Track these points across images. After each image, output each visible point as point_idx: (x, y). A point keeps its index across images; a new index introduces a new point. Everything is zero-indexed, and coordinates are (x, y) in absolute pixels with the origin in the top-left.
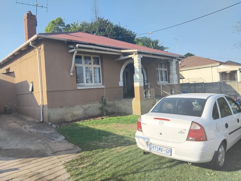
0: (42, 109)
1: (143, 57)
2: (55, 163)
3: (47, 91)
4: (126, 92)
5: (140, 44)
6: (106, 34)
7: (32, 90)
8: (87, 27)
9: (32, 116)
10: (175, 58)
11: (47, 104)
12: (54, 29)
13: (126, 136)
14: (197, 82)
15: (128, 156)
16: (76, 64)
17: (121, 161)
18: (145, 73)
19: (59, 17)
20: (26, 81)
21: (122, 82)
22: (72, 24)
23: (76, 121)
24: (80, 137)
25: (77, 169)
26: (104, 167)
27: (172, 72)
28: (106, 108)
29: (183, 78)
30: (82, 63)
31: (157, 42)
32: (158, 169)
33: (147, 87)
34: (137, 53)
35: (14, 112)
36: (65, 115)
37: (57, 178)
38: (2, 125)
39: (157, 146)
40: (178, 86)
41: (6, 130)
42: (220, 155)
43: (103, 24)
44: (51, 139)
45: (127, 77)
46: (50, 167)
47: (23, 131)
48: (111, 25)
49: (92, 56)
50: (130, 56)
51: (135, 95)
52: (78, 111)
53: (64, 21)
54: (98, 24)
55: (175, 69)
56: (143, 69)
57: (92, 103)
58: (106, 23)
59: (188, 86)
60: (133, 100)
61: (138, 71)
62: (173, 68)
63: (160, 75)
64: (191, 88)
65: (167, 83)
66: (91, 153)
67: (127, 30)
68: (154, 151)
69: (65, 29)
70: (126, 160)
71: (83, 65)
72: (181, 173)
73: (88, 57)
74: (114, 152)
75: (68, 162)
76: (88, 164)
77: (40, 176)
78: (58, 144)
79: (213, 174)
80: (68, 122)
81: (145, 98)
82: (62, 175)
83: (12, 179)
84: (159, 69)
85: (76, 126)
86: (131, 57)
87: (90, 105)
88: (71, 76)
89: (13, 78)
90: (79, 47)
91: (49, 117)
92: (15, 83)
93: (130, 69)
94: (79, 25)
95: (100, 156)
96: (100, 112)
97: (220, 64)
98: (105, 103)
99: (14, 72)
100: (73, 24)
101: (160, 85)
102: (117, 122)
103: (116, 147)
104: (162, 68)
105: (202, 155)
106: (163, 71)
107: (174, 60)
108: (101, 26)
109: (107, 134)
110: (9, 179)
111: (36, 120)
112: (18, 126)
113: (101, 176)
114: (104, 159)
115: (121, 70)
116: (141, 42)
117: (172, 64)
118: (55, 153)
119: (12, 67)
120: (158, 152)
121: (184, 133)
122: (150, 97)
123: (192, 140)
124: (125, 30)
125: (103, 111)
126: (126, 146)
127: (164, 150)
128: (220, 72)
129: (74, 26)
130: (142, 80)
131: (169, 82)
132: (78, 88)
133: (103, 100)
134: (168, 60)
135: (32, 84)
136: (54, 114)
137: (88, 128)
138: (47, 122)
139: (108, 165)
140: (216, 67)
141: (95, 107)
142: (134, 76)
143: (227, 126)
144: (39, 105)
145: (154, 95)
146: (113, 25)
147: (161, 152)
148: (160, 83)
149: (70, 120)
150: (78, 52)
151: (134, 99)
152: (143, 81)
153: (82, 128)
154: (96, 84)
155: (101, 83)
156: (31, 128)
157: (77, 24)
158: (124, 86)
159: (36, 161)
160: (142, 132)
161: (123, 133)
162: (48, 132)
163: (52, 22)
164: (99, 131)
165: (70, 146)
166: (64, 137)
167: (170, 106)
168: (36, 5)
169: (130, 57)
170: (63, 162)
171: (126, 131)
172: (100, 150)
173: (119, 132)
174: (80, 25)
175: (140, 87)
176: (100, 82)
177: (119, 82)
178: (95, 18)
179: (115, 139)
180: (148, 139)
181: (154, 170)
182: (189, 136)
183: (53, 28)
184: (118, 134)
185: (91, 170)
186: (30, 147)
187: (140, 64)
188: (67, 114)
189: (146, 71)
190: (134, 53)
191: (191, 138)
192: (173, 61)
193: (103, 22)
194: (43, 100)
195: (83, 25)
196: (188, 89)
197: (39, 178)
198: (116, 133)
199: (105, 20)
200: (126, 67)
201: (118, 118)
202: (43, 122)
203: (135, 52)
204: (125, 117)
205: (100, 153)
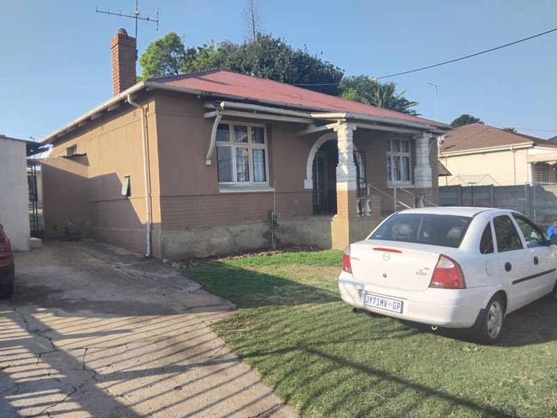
0: (149, 231)
1: (357, 128)
2: (194, 324)
3: (161, 197)
4: (319, 203)
5: (352, 93)
6: (275, 71)
7: (129, 193)
8: (235, 56)
9: (126, 247)
10: (428, 131)
11: (160, 221)
12: (161, 59)
13: (319, 287)
14: (478, 185)
15: (324, 318)
16: (217, 142)
17: (312, 324)
18: (361, 162)
19: (172, 32)
20: (114, 175)
21: (312, 180)
22: (199, 48)
23: (216, 257)
24: (231, 285)
25: (234, 333)
26: (281, 333)
27: (421, 160)
28: (277, 234)
29: (449, 174)
30: (229, 141)
31: (390, 89)
32: (379, 339)
33: (365, 192)
34: (345, 120)
35: (86, 238)
36: (195, 245)
37: (203, 345)
38: (69, 260)
39: (377, 298)
40: (431, 192)
41: (81, 270)
42: (492, 318)
43: (270, 49)
44: (176, 288)
45: (321, 169)
46: (187, 329)
47: (116, 272)
48: (286, 53)
49: (249, 125)
50: (329, 126)
51: (338, 210)
52: (220, 238)
53: (182, 41)
54: (258, 49)
55: (428, 155)
56: (357, 154)
57: (248, 224)
58: (277, 46)
59: (457, 192)
60: (333, 219)
61: (347, 157)
62: (422, 154)
63: (393, 166)
64: (463, 198)
65: (408, 184)
66: (256, 312)
67: (323, 63)
68: (373, 307)
69: (185, 59)
70: (320, 323)
71: (233, 145)
72: (419, 346)
73: (242, 127)
74: (298, 311)
75: (217, 323)
76: (253, 327)
77: (172, 341)
78: (191, 296)
79: (476, 349)
80: (200, 259)
81: (359, 216)
82: (211, 340)
83: (126, 344)
84: (392, 154)
85: (220, 266)
86: (331, 127)
87: (243, 227)
88: (208, 165)
89: (85, 167)
90: (226, 108)
91: (163, 248)
92: (89, 177)
93: (329, 155)
94: (215, 49)
95: (272, 316)
96: (265, 243)
97: (534, 145)
98: (275, 224)
99: (85, 154)
100: (203, 47)
101: (393, 189)
102: (301, 263)
103: (301, 304)
104: (399, 151)
105: (456, 313)
106: (401, 158)
107: (424, 135)
108: (265, 53)
109: (281, 282)
110: (122, 343)
111: (135, 254)
112: (102, 263)
113: (278, 345)
114: (281, 320)
115: (310, 155)
116: (354, 88)
117: (420, 144)
118: (189, 310)
119: (82, 143)
120: (379, 307)
121: (425, 274)
122: (370, 213)
123: (439, 287)
124: (319, 62)
125: (271, 239)
126: (319, 303)
127: (390, 304)
128: (532, 163)
129: (206, 53)
130: (353, 177)
131: (413, 183)
132: (221, 192)
133: (270, 218)
134: (412, 135)
135: (127, 181)
136: (174, 242)
137: (243, 271)
138: (160, 257)
139: (288, 330)
140: (526, 150)
141: (253, 231)
142: (337, 168)
143: (508, 267)
144: (143, 222)
145: (379, 211)
146: (291, 52)
147: (384, 307)
148: (394, 183)
149: (205, 256)
150: (224, 117)
151: (336, 218)
152: (355, 179)
153: (230, 270)
154: (258, 183)
155: (267, 183)
156: (130, 267)
157: (211, 48)
158: (314, 189)
159: (159, 320)
160: (352, 273)
161: (314, 282)
162: (166, 276)
163: (157, 44)
164: (266, 276)
165: (215, 299)
166: (198, 286)
167: (405, 229)
168: (135, 16)
169: (329, 128)
170: (208, 323)
171: (319, 279)
172: (271, 307)
173: (304, 279)
174: (219, 50)
175: (349, 192)
176: (265, 180)
177: (305, 181)
178: (251, 35)
179: (298, 292)
180: (362, 285)
181: (371, 339)
182: (433, 279)
183: (160, 57)
184: (304, 283)
185: (260, 336)
186: (139, 299)
187: (351, 143)
188: (199, 242)
189: (364, 158)
190: (339, 121)
191: (437, 283)
192: (423, 137)
193: (270, 44)
194: (151, 214)
195: (224, 52)
196: (457, 198)
197: (172, 344)
198: (299, 282)
199: (273, 40)
200: (321, 149)
201: (301, 255)
202: (151, 257)
203: (340, 118)
204: (316, 253)
205: (272, 312)
